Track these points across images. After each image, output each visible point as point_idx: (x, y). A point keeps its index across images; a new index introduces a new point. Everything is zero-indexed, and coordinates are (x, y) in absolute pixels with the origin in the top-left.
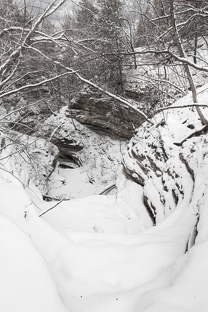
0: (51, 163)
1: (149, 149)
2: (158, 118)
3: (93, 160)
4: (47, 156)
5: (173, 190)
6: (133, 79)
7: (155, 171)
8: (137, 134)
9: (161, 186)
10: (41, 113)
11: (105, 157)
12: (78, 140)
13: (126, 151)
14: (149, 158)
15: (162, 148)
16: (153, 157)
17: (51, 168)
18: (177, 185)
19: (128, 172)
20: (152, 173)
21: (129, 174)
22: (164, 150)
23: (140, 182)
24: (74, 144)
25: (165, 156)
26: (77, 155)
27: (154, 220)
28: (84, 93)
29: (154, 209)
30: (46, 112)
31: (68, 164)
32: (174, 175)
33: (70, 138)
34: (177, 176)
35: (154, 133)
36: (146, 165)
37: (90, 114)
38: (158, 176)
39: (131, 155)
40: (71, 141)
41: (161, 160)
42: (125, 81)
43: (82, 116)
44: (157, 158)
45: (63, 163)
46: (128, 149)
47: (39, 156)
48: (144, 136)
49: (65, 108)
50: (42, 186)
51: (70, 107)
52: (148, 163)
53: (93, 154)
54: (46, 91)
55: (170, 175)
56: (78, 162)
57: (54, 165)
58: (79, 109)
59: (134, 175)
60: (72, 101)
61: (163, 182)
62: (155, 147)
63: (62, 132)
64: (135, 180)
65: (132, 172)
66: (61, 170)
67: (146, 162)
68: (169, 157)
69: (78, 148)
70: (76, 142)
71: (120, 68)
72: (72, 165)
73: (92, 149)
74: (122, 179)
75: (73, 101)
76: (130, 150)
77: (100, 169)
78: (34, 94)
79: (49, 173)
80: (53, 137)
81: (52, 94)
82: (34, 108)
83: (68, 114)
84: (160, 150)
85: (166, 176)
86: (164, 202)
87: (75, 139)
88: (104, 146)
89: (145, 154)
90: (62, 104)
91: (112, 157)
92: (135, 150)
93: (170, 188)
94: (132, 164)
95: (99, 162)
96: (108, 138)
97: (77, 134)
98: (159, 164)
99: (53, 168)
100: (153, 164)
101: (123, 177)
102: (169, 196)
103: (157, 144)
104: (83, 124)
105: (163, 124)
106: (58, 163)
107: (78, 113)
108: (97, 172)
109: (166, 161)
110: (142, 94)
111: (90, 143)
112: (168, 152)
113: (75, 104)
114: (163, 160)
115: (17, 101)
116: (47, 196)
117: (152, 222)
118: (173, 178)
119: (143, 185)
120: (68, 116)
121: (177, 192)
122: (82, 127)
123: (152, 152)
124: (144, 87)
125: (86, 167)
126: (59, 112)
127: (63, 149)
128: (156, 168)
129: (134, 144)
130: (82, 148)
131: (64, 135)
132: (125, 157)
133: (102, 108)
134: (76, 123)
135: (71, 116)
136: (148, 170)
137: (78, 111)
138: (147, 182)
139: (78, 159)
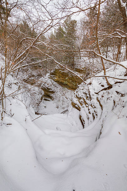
0: (40, 98)
1: (84, 95)
2: (88, 81)
3: (59, 98)
4: (39, 95)
5: (93, 114)
6: (79, 64)
7: (86, 105)
8: (79, 87)
9: (88, 111)
10: (38, 76)
11: (64, 97)
13: (73, 95)
14: (83, 99)
15: (89, 94)
16: (85, 98)
17: (40, 100)
18: (95, 111)
19: (74, 104)
20: (84, 105)
21: (74, 105)
22: (90, 95)
23: (79, 109)
24: (51, 90)
25: (90, 98)
26: (52, 95)
27: (84, 126)
28: (57, 68)
29: (84, 121)
30: (40, 76)
31: (48, 99)
32: (94, 107)
33: (49, 88)
34: (95, 107)
35: (86, 87)
36: (82, 102)
37: (59, 78)
38: (87, 107)
39: (76, 97)
40: (50, 89)
41: (88, 100)
42: (75, 64)
43: (55, 78)
44: (87, 99)
45: (45, 98)
46: (74, 94)
47: (35, 95)
48: (82, 89)
49: (48, 74)
50: (36, 108)
51: (51, 74)
52: (83, 101)
53: (59, 95)
54: (41, 66)
55: (92, 106)
56: (52, 98)
57: (42, 99)
58: (54, 75)
59: (76, 106)
60: (51, 71)
61: (89, 110)
62: (86, 94)
63: (46, 85)
64: (76, 108)
65: (76, 104)
66: (45, 101)
67: (82, 100)
68: (92, 98)
69: (53, 92)
70: (52, 89)
71: (73, 58)
72: (50, 99)
73: (59, 93)
74: (71, 108)
75: (52, 71)
76: (75, 94)
77: (62, 102)
78: (35, 67)
79: (39, 102)
80: (42, 86)
81: (43, 68)
82: (35, 73)
83: (49, 77)
84: (88, 95)
85: (90, 107)
86: (88, 118)
87: (52, 88)
88: (64, 92)
89: (82, 97)
90: (47, 72)
91: (67, 97)
92: (77, 95)
93: (91, 112)
94: (76, 101)
95: (61, 99)
96: (66, 89)
97: (53, 86)
98: (88, 101)
99: (41, 100)
100: (85, 101)
101: (71, 106)
102: (91, 116)
103: (87, 93)
104: (56, 82)
105: (90, 84)
106: (43, 98)
107: (54, 77)
108: (60, 103)
109: (90, 100)
110: (82, 70)
111: (58, 90)
112: (92, 96)
113: (52, 73)
114: (89, 100)
115: (27, 70)
116: (37, 112)
117: (82, 127)
118: (93, 108)
119: (80, 111)
120: (49, 78)
121: (94, 114)
122: (55, 83)
123: (84, 96)
124: (83, 67)
125: (56, 101)
126: (45, 76)
127: (46, 92)
128: (86, 103)
129: (77, 92)
130: (54, 92)
131: (47, 86)
132: (73, 97)
133: (64, 75)
134: (53, 81)
135: (51, 78)
136: (82, 104)
138: (82, 109)
139: (52, 97)
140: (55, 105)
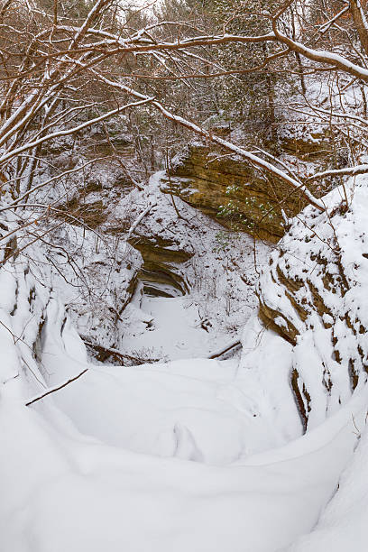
0: (127, 285)
1: (313, 266)
3: (211, 281)
4: (118, 271)
5: (351, 362)
6: (296, 117)
7: (321, 315)
8: (291, 230)
9: (331, 350)
10: (115, 186)
11: (236, 276)
12: (184, 239)
13: (266, 268)
14: (311, 285)
15: (338, 264)
16: (319, 283)
17: (124, 295)
18: (360, 351)
19: (267, 312)
20: (314, 318)
21: (268, 317)
22: (341, 269)
23: (289, 335)
24: (174, 248)
25: (344, 282)
26: (180, 269)
28: (197, 144)
29: (309, 400)
30: (124, 183)
31: (162, 288)
32: (357, 326)
33: (167, 235)
34: (362, 330)
35: (323, 230)
36: (304, 301)
37: (210, 187)
38: (327, 326)
39: (276, 277)
40: (169, 242)
41: (334, 292)
42: (282, 119)
43: (193, 191)
44: (326, 286)
45: (151, 285)
46: (271, 262)
47: (104, 271)
48: (302, 236)
49: (160, 174)
50: (105, 331)
51: (170, 173)
52: (308, 295)
53: (211, 269)
54: (125, 143)
55: (349, 325)
56: (182, 284)
57: (132, 289)
58: (189, 175)
59: (279, 321)
60: (173, 160)
61: (335, 341)
62: (324, 262)
63: (151, 222)
64: (280, 331)
65: (276, 313)
66: (147, 299)
67: (304, 293)
68: (350, 284)
69: (184, 256)
70: (178, 243)
71: (270, 93)
72: (170, 289)
73: (210, 259)
74: (253, 328)
75: (176, 160)
76: (274, 265)
77: (223, 301)
78: (105, 146)
79: (121, 306)
80: (134, 232)
81: (137, 147)
82: (105, 177)
83: (164, 186)
84: (332, 269)
85: (340, 327)
86: (329, 385)
87: (177, 237)
88: (235, 253)
89: (303, 276)
90: (155, 166)
91: (249, 278)
92: (282, 266)
93: (345, 355)
94: (276, 296)
95: (222, 285)
97: (181, 228)
98: (330, 299)
99: (129, 295)
100: (318, 300)
101: (256, 323)
102: (340, 373)
103: (328, 254)
104: (193, 206)
105: (343, 210)
106: (141, 286)
107: (185, 185)
108: (217, 307)
109: (343, 293)
110: (315, 146)
111: (207, 246)
112: (349, 273)
113: (178, 168)
114: (339, 290)
115: (72, 165)
116: (113, 349)
117: (301, 427)
118: (355, 332)
119: (294, 344)
120: (164, 191)
121: (358, 366)
122: (192, 212)
123: (316, 272)
124: (320, 130)
125: (196, 295)
126: (147, 183)
127: (153, 257)
128: (323, 309)
129: (282, 253)
130: (189, 256)
131: (156, 229)
132: (262, 280)
133: (231, 171)
134: (180, 204)
135: (171, 190)
136: (307, 313)
137: (185, 180)
138: (304, 338)
139: (182, 280)
140: (193, 315)
